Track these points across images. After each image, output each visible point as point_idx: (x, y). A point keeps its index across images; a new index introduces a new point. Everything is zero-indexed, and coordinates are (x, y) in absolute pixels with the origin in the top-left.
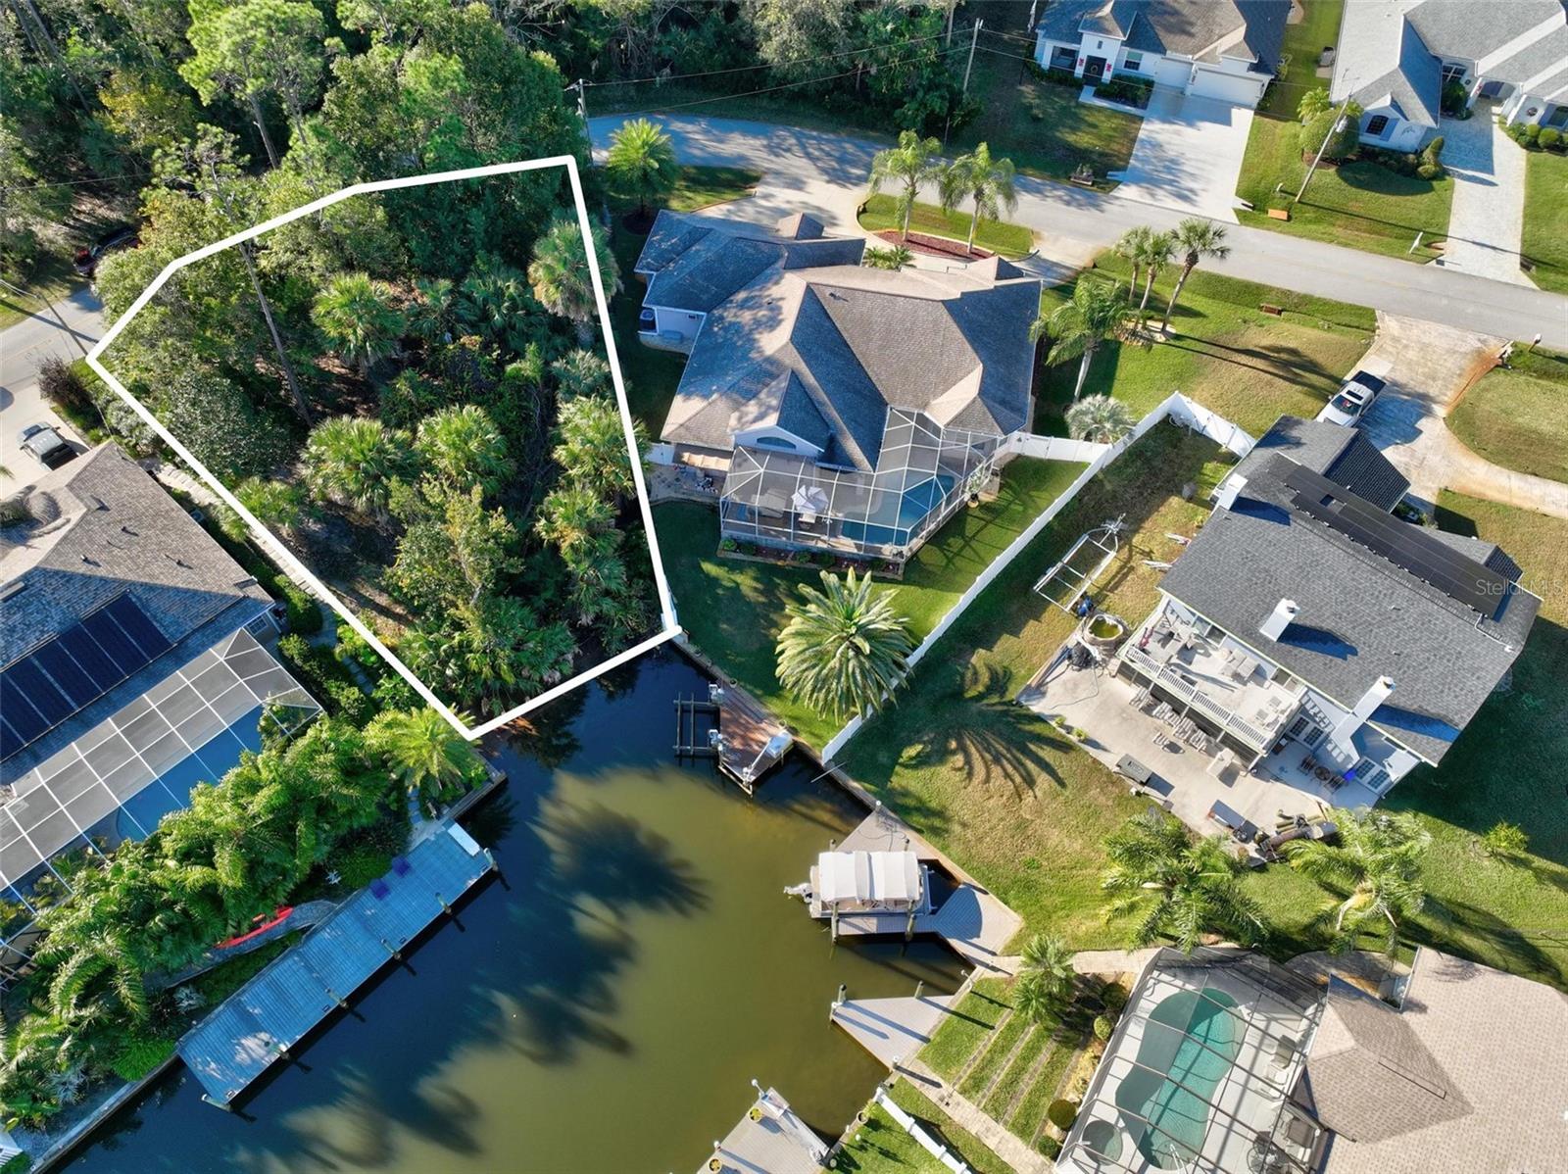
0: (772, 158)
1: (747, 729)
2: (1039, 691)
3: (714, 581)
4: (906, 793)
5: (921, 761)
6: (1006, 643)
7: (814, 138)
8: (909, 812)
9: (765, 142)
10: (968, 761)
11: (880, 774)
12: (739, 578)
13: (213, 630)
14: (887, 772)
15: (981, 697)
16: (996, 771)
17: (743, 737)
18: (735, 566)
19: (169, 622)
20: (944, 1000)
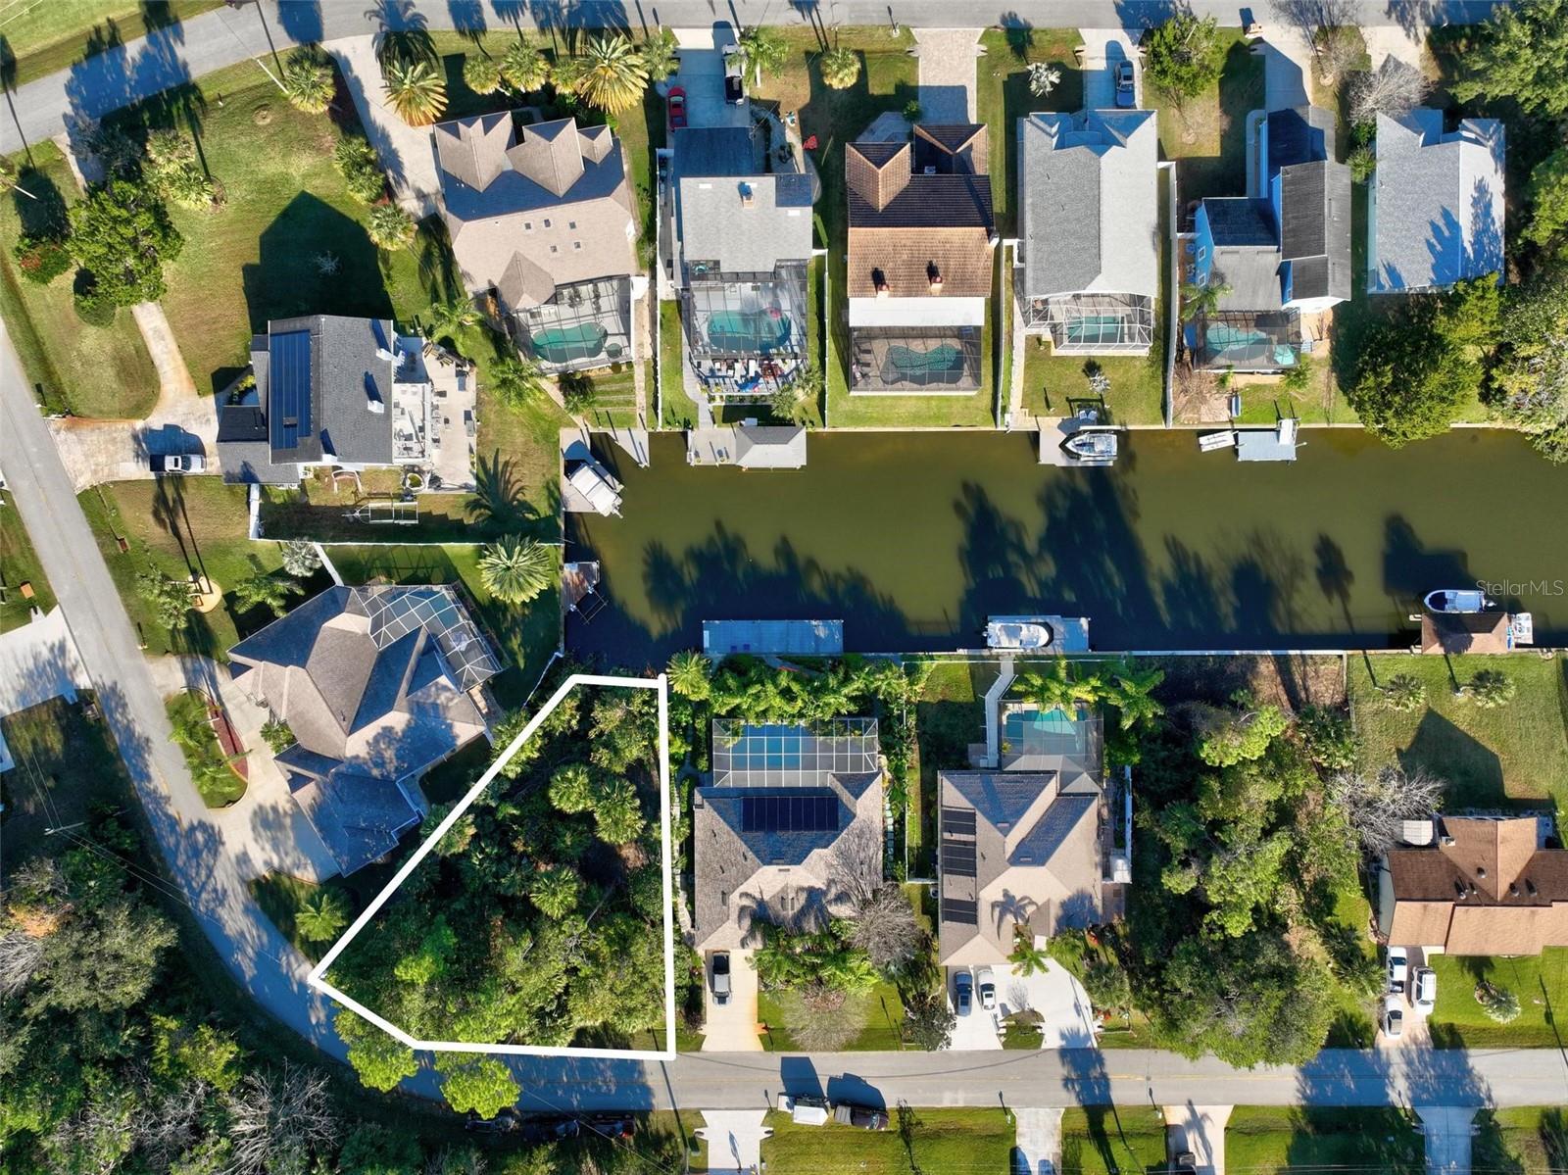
0: (230, 892)
1: (576, 584)
2: (466, 486)
3: (526, 657)
4: (551, 506)
5: (532, 510)
6: (453, 516)
7: (190, 887)
8: (556, 499)
9: (219, 909)
10: (517, 492)
11: (550, 521)
12: (516, 647)
13: (725, 793)
14: (548, 518)
15: (486, 507)
16: (513, 479)
17: (581, 583)
18: (512, 654)
19: (736, 809)
20: (611, 434)
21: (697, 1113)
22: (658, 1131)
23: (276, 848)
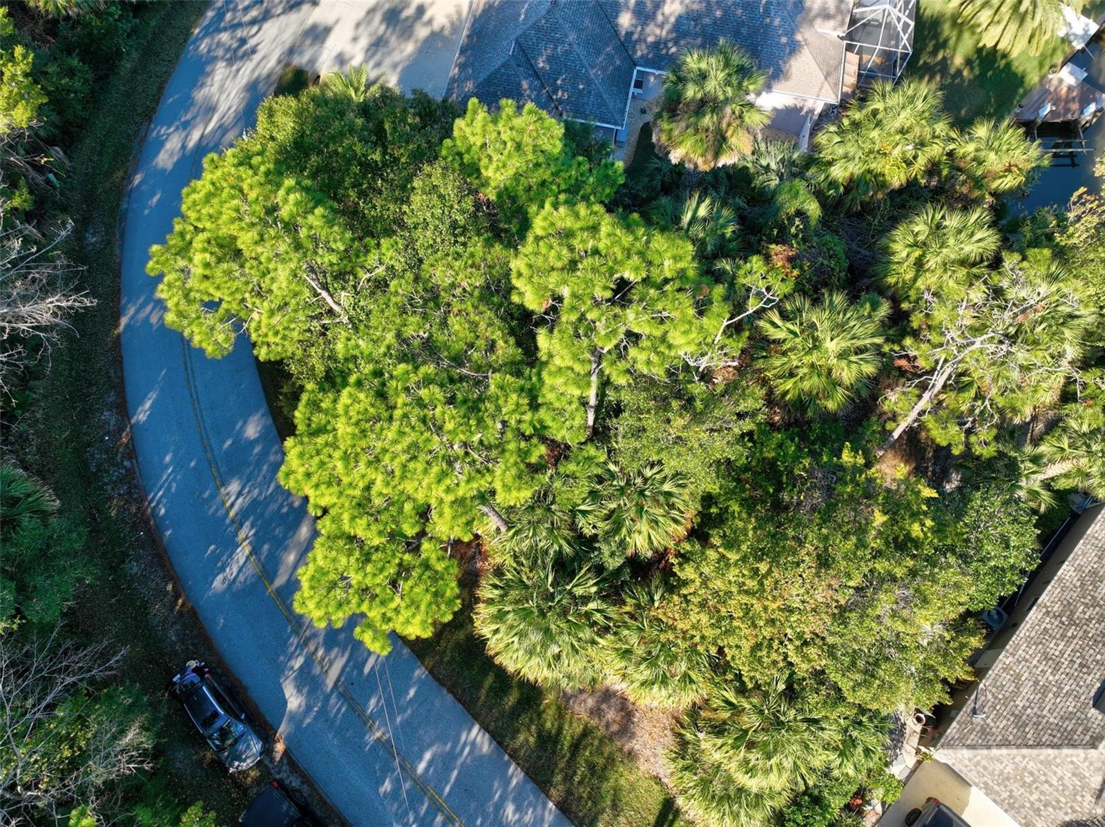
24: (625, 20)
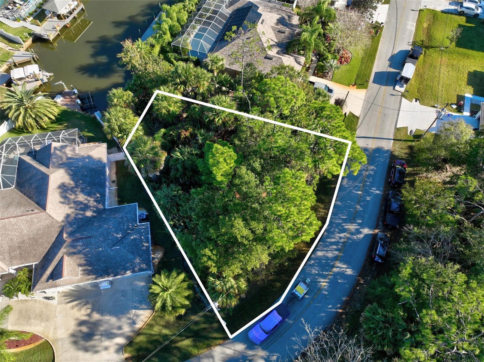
1: (71, 101)
17: (72, 98)
21: (398, 130)
22: (406, 153)
23: (110, 336)
24: (89, 214)
